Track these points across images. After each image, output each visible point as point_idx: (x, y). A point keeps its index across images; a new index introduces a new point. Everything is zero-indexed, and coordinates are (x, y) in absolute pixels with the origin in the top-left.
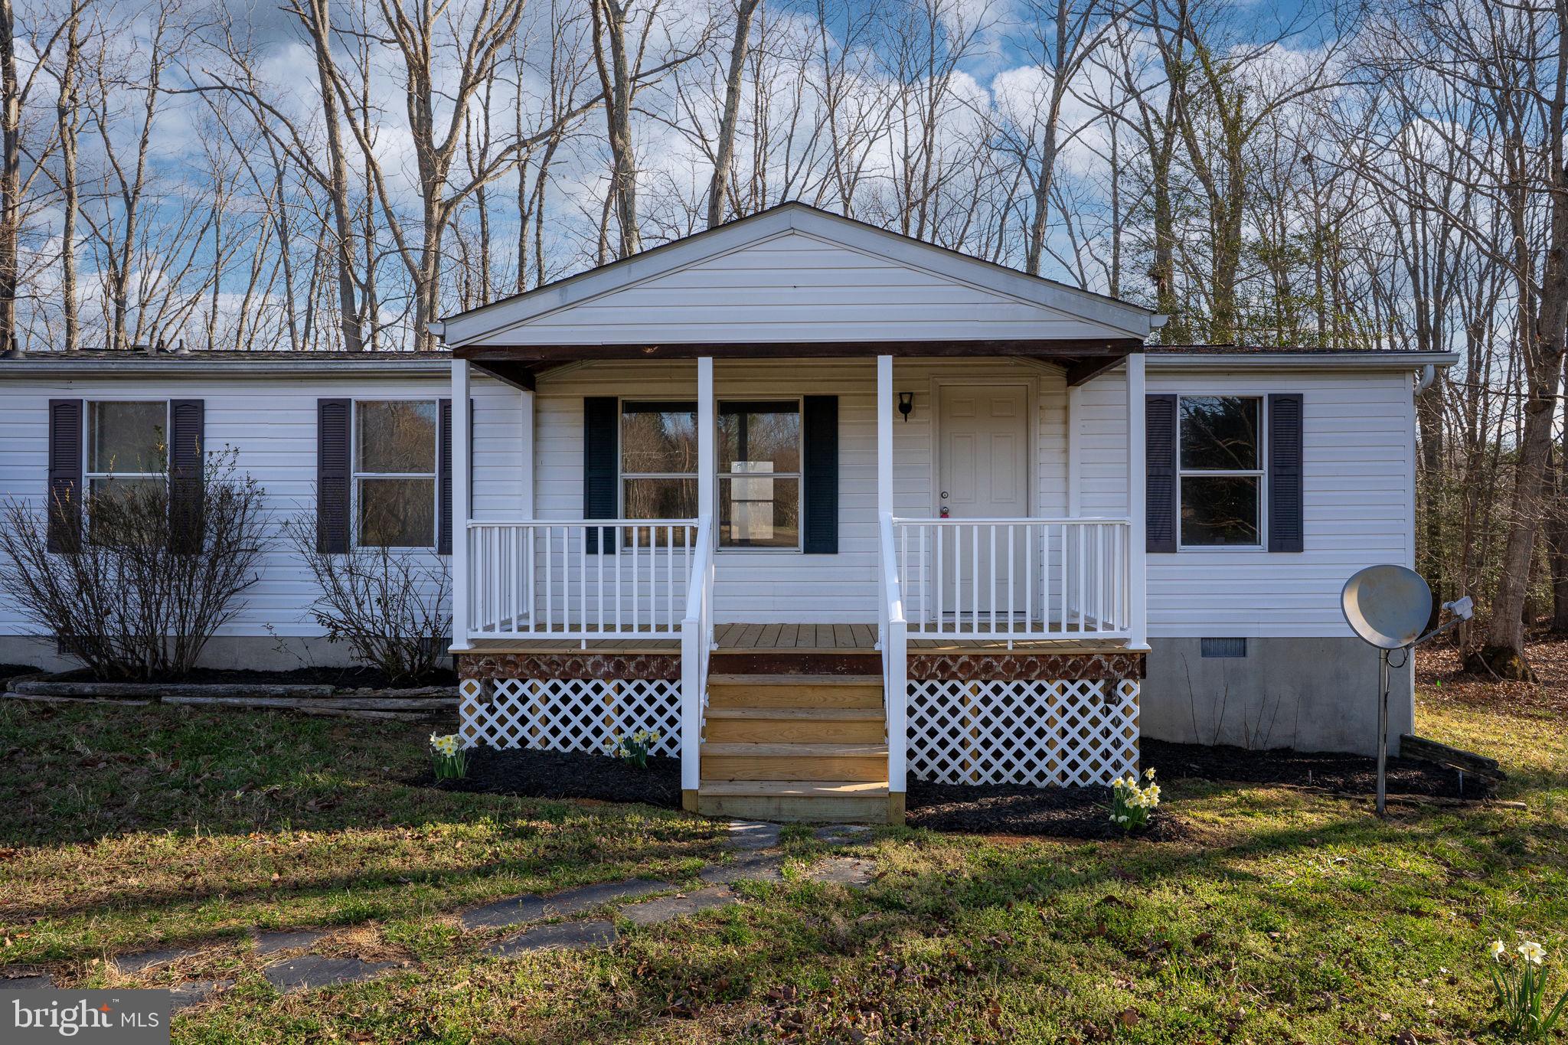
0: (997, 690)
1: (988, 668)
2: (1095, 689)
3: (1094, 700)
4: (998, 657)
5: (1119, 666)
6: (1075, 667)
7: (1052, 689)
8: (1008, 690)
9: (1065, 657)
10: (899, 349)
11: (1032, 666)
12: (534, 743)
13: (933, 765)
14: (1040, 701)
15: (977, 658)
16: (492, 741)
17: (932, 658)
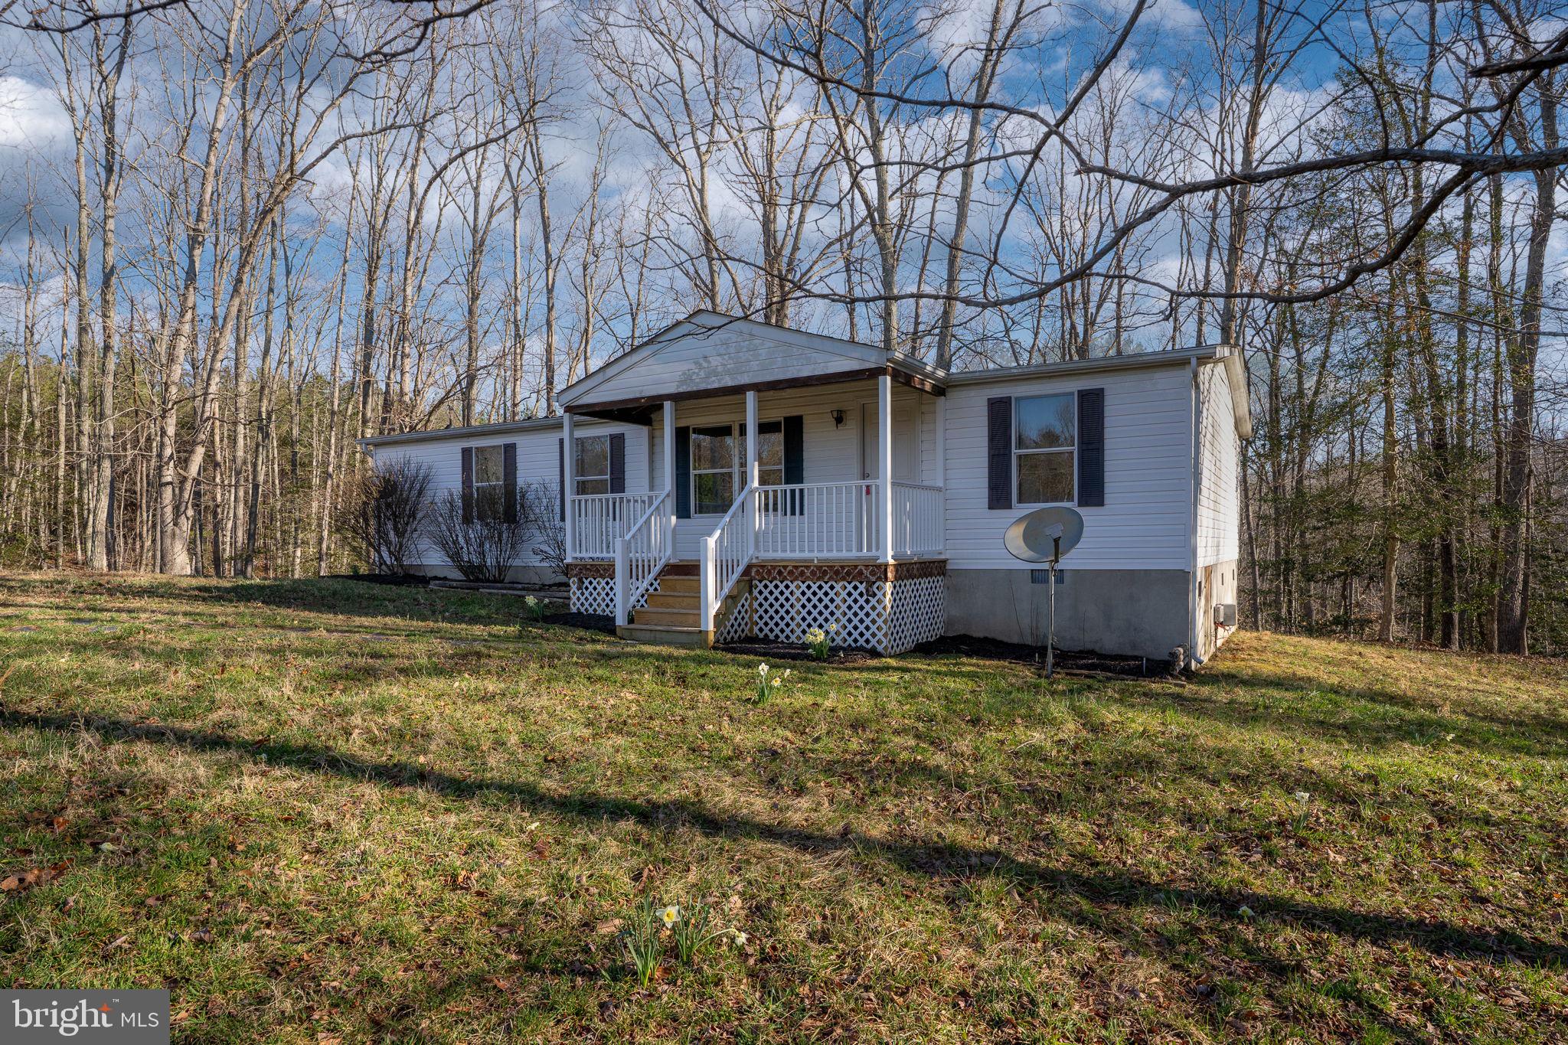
0: (809, 587)
1: (802, 573)
2: (862, 588)
3: (861, 594)
4: (807, 567)
5: (873, 573)
6: (848, 573)
7: (838, 587)
8: (814, 587)
9: (843, 567)
10: (757, 387)
11: (825, 573)
12: (599, 612)
13: (777, 631)
14: (832, 594)
15: (796, 567)
16: (582, 610)
17: (774, 567)
